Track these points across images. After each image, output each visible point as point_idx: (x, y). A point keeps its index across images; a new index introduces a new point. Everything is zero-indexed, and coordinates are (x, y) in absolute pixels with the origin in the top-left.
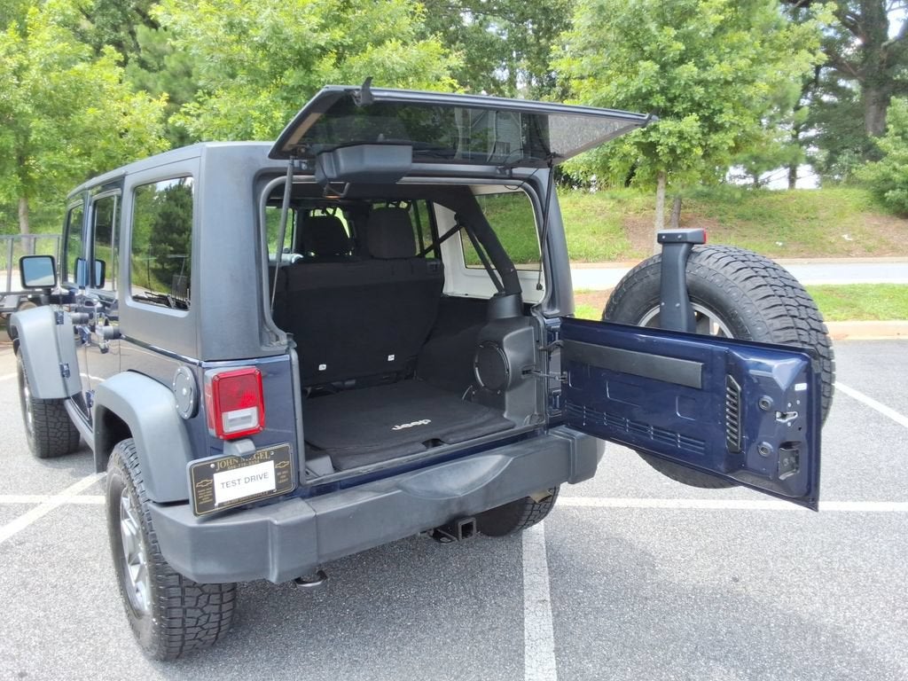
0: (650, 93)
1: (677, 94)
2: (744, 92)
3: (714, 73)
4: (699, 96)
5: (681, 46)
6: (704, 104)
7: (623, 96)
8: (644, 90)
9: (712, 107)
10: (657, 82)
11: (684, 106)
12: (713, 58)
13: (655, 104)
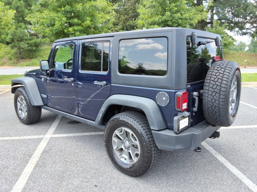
0: (168, 21)
1: (174, 21)
2: (191, 22)
3: (184, 16)
4: (180, 22)
5: (176, 8)
6: (181, 25)
7: (161, 21)
8: (167, 20)
9: (183, 26)
10: (170, 18)
11: (176, 25)
12: (183, 12)
13: (169, 24)
